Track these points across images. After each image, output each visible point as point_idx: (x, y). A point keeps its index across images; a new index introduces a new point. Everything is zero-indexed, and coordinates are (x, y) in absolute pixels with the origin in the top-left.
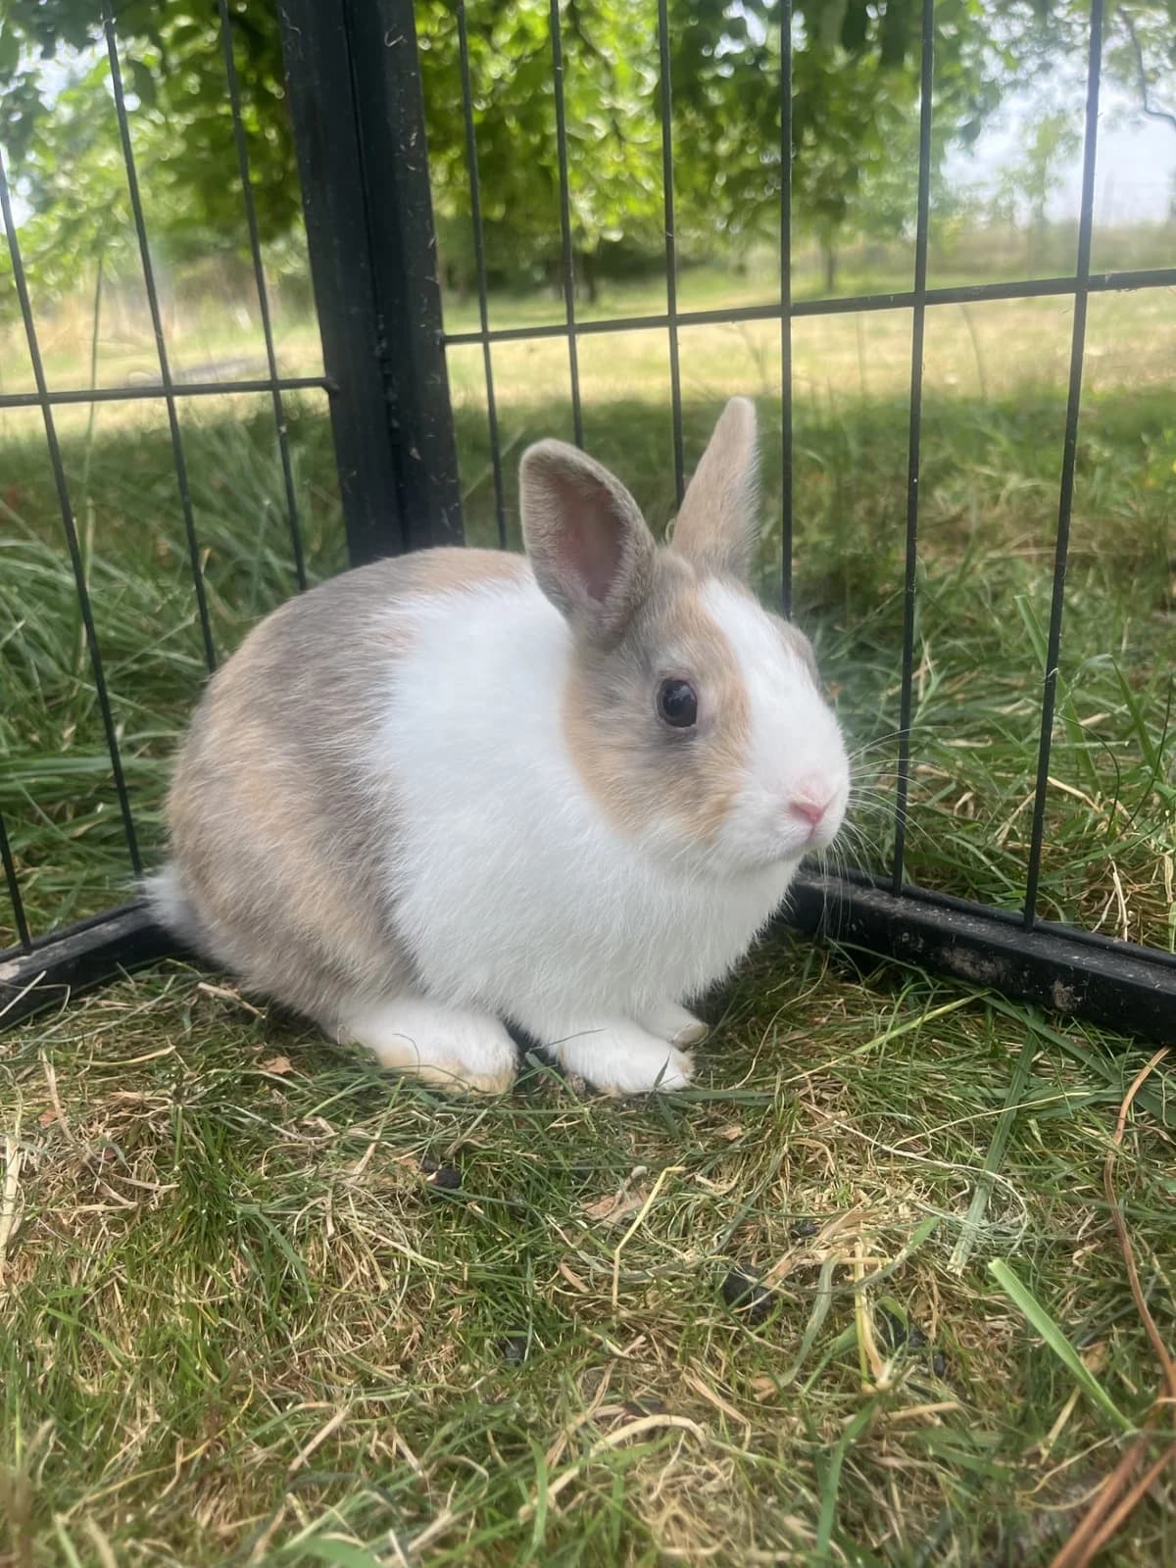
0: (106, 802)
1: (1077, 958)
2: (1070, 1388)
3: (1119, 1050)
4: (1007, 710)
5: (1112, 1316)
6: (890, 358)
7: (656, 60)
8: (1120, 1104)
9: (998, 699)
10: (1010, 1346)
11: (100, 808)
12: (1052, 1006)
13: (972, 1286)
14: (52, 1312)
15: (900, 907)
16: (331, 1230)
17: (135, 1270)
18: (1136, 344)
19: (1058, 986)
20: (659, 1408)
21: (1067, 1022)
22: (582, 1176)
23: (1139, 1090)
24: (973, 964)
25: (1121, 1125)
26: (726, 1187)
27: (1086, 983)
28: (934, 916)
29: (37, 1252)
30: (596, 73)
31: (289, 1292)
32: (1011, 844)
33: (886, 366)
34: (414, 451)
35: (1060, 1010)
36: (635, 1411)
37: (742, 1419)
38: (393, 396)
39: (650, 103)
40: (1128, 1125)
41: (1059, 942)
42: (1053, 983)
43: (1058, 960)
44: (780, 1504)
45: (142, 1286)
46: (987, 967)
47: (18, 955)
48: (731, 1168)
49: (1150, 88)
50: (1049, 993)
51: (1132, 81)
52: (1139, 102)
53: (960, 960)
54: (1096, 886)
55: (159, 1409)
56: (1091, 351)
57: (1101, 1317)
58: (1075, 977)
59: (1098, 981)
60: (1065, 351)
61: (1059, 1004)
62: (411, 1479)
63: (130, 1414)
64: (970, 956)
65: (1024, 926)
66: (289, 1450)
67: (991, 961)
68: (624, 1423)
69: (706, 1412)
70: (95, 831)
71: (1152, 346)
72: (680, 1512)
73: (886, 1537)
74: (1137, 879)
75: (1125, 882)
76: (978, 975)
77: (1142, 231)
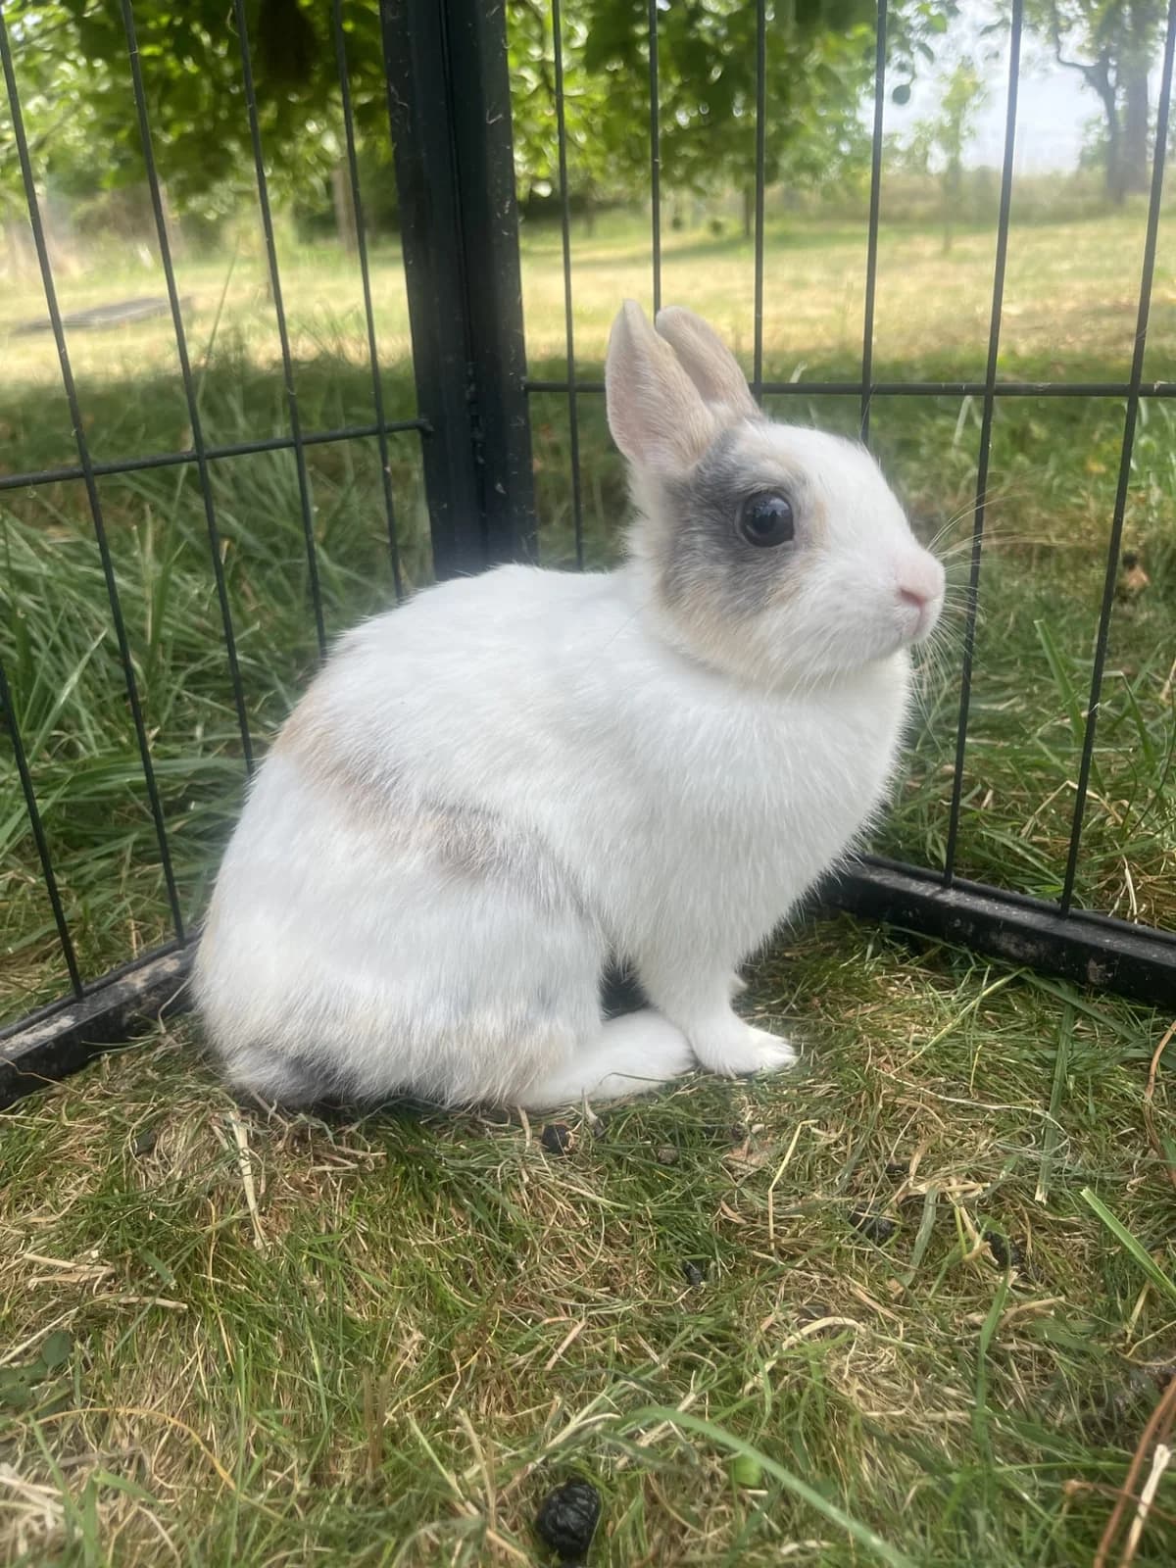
0: (197, 800)
1: (1108, 941)
2: (1140, 1285)
3: (1144, 1016)
4: (1001, 707)
5: (1165, 1231)
6: (812, 312)
7: (588, 15)
8: (1150, 1060)
9: (992, 696)
10: (1087, 1256)
11: (193, 806)
12: (1085, 980)
13: (1051, 1212)
14: (311, 1254)
15: (951, 897)
16: (526, 1179)
17: (373, 1219)
18: (1051, 302)
19: (1092, 964)
20: (826, 1312)
21: (1097, 994)
22: (710, 1132)
23: (1164, 1052)
24: (1017, 946)
25: (1152, 1080)
26: (835, 1136)
27: (1117, 962)
28: (983, 905)
29: (286, 1207)
30: (525, 23)
31: (506, 1231)
32: (1035, 839)
33: (811, 322)
34: (499, 486)
35: (1093, 985)
36: (808, 1316)
37: (897, 1319)
38: (479, 436)
39: (581, 55)
40: (1157, 1080)
41: (1091, 928)
42: (1087, 962)
43: (1092, 942)
44: (938, 1380)
45: (380, 1232)
46: (1030, 949)
47: (173, 949)
48: (836, 1122)
49: (1062, 37)
50: (1084, 971)
51: (1043, 29)
52: (1051, 50)
53: (1007, 943)
54: (1111, 876)
55: (420, 1328)
56: (1009, 309)
57: (1156, 1232)
58: (1107, 957)
59: (1129, 962)
60: (985, 309)
61: (1092, 979)
62: (655, 1372)
63: (397, 1334)
64: (1015, 939)
65: (1061, 914)
66: (546, 1354)
67: (1032, 943)
68: (800, 1326)
69: (864, 1313)
70: (190, 826)
71: (1069, 305)
72: (860, 1387)
73: (1011, 1402)
74: (1148, 871)
75: (1136, 874)
76: (1021, 955)
77: (1052, 181)
